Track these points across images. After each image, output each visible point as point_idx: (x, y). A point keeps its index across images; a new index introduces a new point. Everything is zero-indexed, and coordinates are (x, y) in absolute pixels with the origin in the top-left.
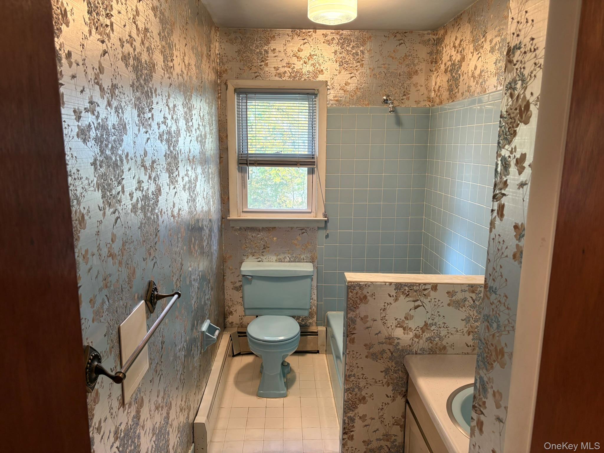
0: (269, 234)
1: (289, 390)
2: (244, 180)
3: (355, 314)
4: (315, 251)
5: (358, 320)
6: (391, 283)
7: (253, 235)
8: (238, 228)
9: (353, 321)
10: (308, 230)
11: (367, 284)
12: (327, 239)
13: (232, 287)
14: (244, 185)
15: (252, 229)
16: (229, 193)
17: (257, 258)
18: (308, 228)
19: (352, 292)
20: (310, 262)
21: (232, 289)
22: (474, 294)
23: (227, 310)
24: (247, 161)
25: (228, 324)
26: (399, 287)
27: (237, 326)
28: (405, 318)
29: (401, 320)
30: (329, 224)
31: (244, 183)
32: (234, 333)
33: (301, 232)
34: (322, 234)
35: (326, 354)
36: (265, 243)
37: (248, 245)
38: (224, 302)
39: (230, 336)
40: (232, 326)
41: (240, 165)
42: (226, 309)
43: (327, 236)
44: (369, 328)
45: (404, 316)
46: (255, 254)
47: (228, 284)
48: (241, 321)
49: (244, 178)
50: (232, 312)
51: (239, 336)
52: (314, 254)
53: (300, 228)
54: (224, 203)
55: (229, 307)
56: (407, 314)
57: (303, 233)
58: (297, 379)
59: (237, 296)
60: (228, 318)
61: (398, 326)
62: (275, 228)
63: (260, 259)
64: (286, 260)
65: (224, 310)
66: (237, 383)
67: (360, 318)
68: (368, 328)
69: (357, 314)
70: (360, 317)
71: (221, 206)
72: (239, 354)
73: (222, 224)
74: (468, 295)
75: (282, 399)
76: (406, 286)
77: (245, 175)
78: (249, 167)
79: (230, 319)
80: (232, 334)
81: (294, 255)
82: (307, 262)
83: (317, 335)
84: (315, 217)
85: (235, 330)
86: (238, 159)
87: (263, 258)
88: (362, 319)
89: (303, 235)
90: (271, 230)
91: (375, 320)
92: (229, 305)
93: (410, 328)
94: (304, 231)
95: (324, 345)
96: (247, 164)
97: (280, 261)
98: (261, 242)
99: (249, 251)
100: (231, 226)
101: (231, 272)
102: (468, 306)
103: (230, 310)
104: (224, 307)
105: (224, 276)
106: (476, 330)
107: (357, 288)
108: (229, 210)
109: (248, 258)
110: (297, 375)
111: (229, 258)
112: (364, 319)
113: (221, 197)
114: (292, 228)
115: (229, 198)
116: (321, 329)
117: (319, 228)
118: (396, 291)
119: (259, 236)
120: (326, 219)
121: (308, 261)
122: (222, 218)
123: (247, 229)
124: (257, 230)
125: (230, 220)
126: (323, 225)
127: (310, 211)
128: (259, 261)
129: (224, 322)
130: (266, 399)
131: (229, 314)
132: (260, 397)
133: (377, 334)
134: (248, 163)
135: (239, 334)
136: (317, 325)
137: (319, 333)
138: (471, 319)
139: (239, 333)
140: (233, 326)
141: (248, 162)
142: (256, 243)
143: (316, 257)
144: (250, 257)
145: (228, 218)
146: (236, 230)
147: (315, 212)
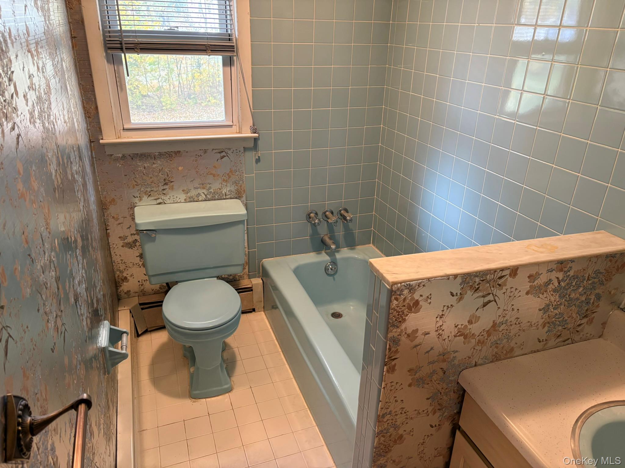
0: (171, 162)
1: (233, 379)
2: (119, 77)
3: (399, 330)
4: (241, 182)
5: (403, 338)
6: (456, 276)
7: (146, 165)
8: (120, 155)
9: (396, 341)
10: (229, 152)
11: (421, 283)
12: (259, 164)
13: (122, 244)
14: (120, 85)
15: (143, 156)
16: (95, 99)
17: (156, 199)
18: (230, 149)
19: (397, 299)
20: (236, 198)
21: (123, 246)
22: (562, 273)
23: (118, 276)
24: (121, 44)
25: (123, 294)
26: (467, 279)
27: (137, 294)
28: (469, 322)
29: (463, 327)
30: (260, 143)
31: (120, 82)
32: (134, 308)
33: (219, 156)
34: (251, 156)
35: (264, 311)
36: (166, 176)
37: (139, 182)
38: (113, 266)
39: (130, 312)
40: (129, 296)
41: (109, 51)
42: (116, 275)
43: (258, 161)
44: (418, 345)
45: (468, 319)
46: (152, 193)
47: (114, 240)
48: (142, 288)
49: (119, 73)
50: (126, 278)
51: (142, 309)
52: (241, 186)
53: (217, 151)
54: (89, 117)
55: (121, 272)
56: (473, 316)
57: (222, 157)
58: (238, 358)
59: (131, 255)
60: (121, 286)
61: (458, 335)
62: (179, 152)
63: (160, 201)
64: (200, 199)
65: (115, 276)
66: (156, 381)
67: (406, 336)
68: (416, 346)
69: (402, 330)
70: (406, 333)
71: (87, 123)
72: (146, 332)
73: (92, 152)
74: (554, 275)
75: (227, 395)
76: (477, 276)
77: (120, 67)
78: (127, 55)
79: (125, 287)
80: (132, 308)
81: (212, 190)
82: (231, 198)
83: (252, 290)
84: (239, 133)
85: (135, 301)
86: (105, 40)
87: (166, 198)
88: (409, 336)
89: (223, 160)
90: (173, 155)
91: (427, 334)
92: (121, 269)
93: (473, 334)
94: (223, 154)
95: (262, 301)
96: (121, 49)
97: (192, 200)
98: (160, 174)
99: (142, 189)
100: (107, 153)
101: (118, 222)
102: (551, 290)
103: (123, 276)
104: (113, 272)
105: (107, 230)
106: (554, 319)
107: (406, 292)
108: (100, 128)
109: (141, 200)
110: (236, 350)
111: (110, 202)
112: (412, 336)
113: (84, 107)
114: (205, 151)
115: (97, 108)
116: (257, 282)
117: (245, 149)
118: (462, 286)
119: (154, 166)
120: (256, 135)
121: (233, 196)
122: (91, 142)
123: (134, 157)
124: (151, 158)
125: (104, 145)
126: (251, 145)
127: (231, 123)
128: (160, 204)
129: (117, 292)
130: (205, 400)
131: (123, 280)
132: (195, 399)
133: (428, 352)
134: (124, 48)
135: (142, 307)
136: (250, 277)
137: (253, 288)
138: (551, 306)
139: (141, 304)
140: (131, 296)
141: (124, 46)
142: (151, 178)
143: (244, 191)
144: (145, 198)
145: (101, 141)
146: (117, 159)
147: (238, 125)
